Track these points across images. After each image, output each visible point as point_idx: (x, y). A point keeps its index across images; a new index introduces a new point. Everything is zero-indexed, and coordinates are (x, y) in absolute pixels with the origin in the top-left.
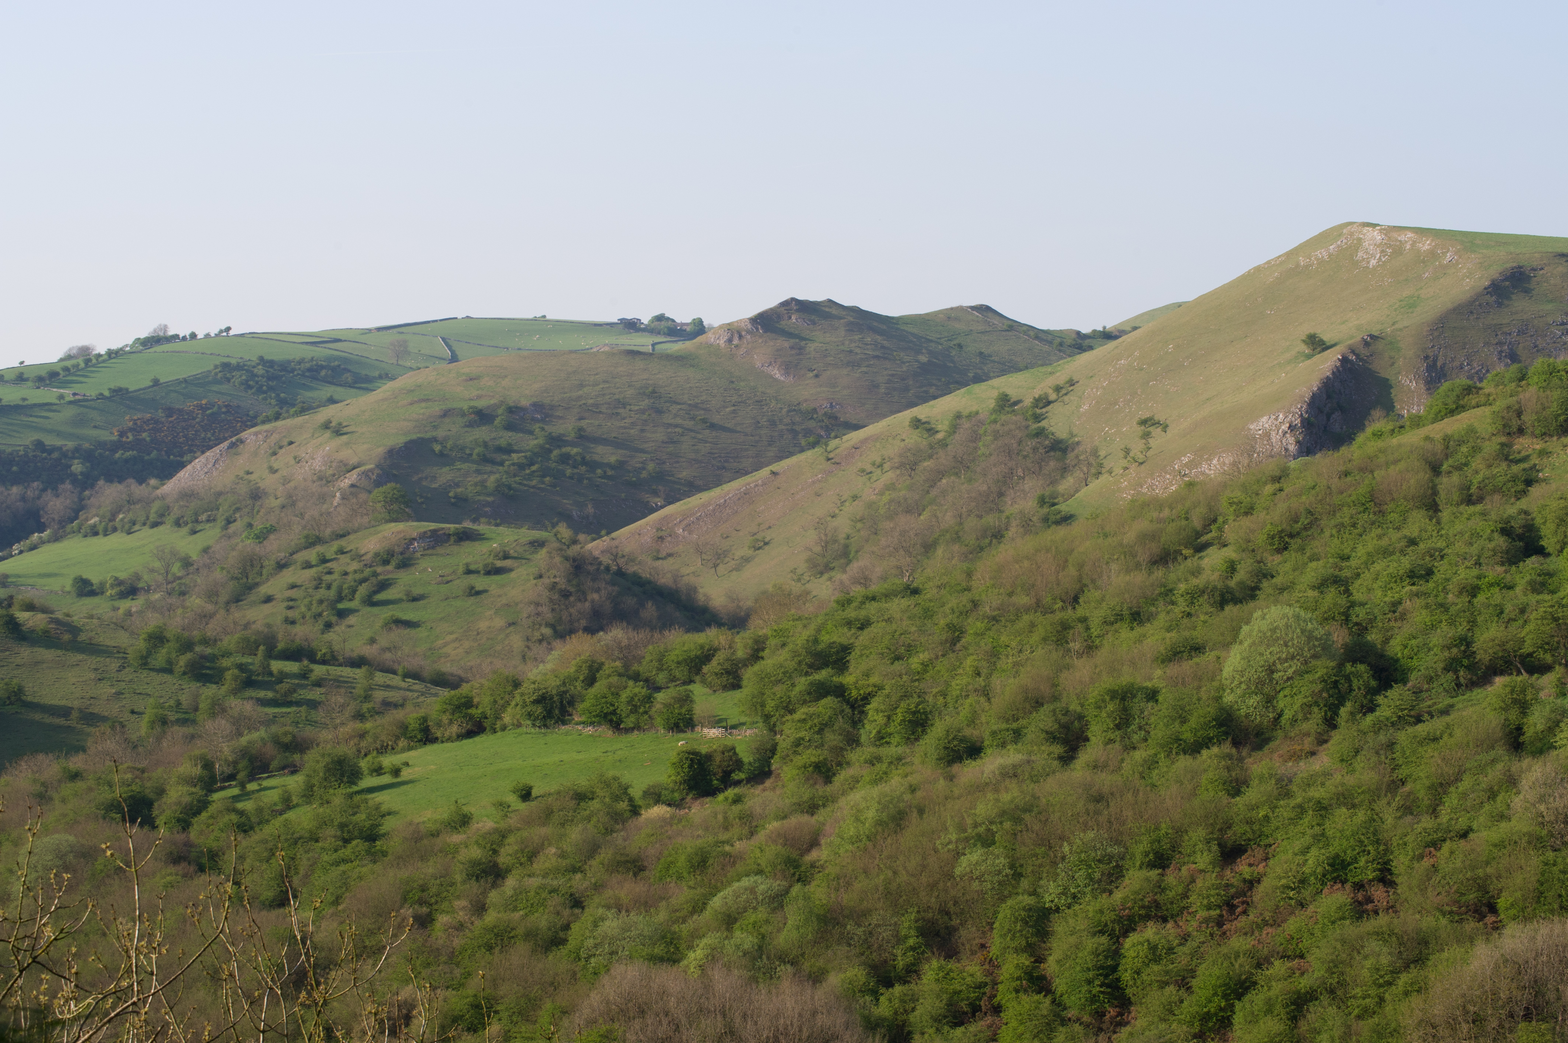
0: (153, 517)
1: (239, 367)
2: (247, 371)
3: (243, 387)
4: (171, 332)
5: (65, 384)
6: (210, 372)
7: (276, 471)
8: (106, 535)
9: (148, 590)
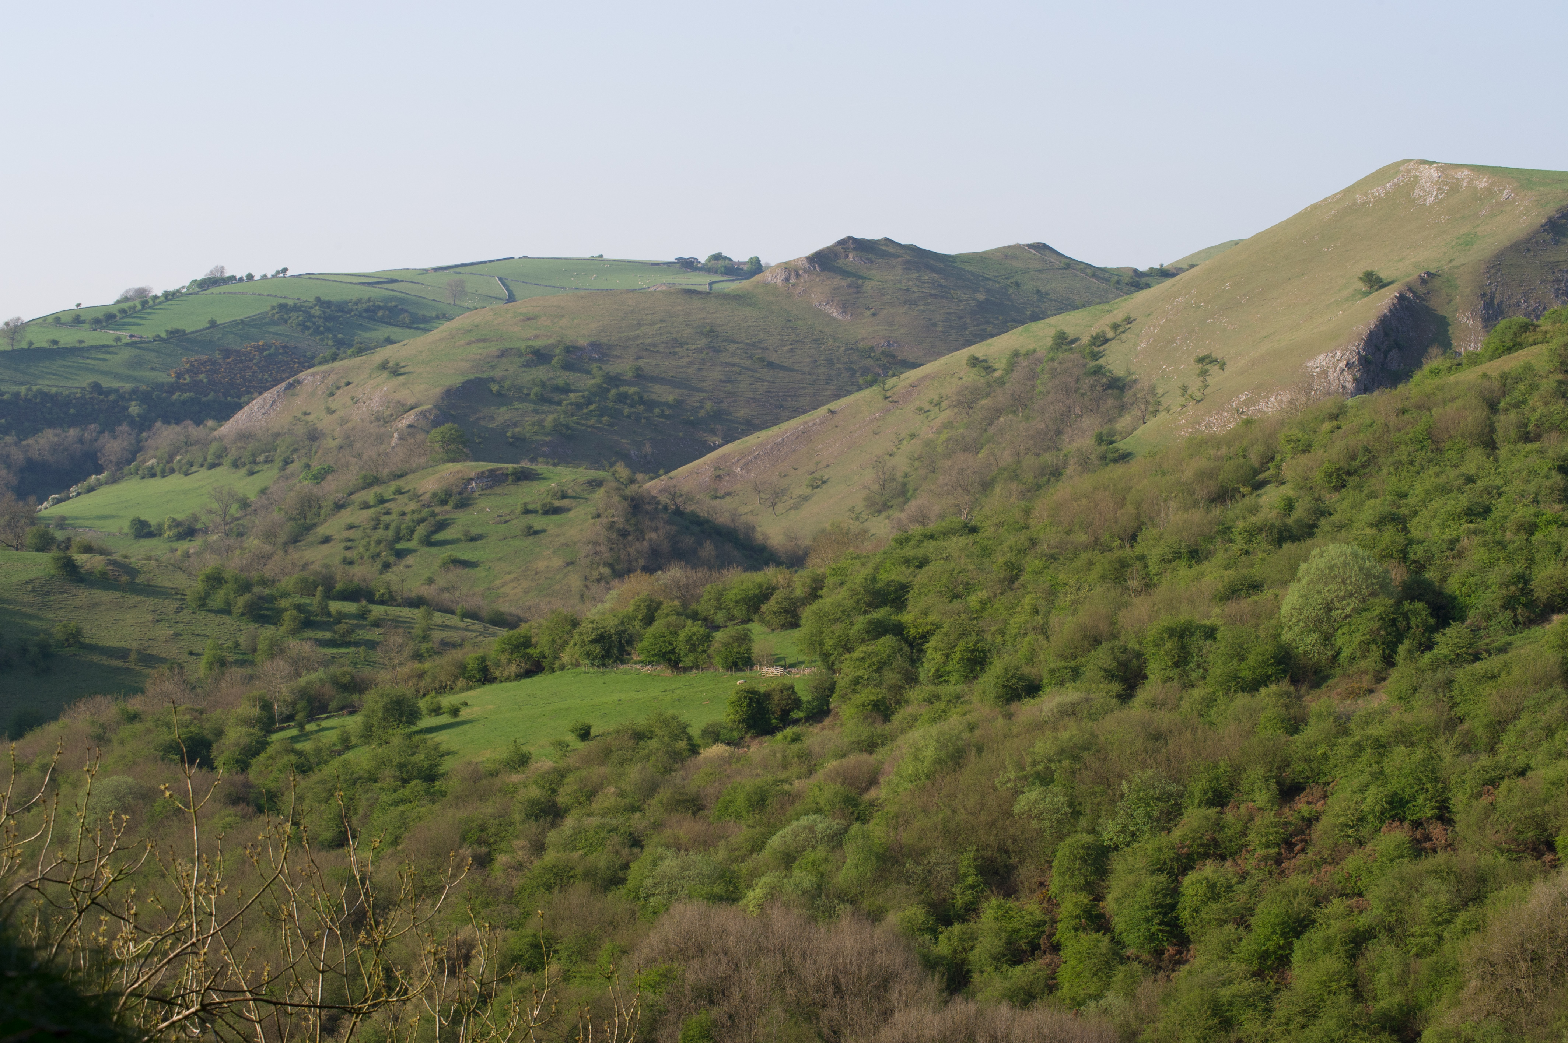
0: (210, 458)
1: (296, 308)
2: (303, 311)
3: (300, 328)
4: (228, 274)
5: (122, 326)
6: (267, 313)
7: (334, 412)
8: (163, 477)
9: (206, 531)
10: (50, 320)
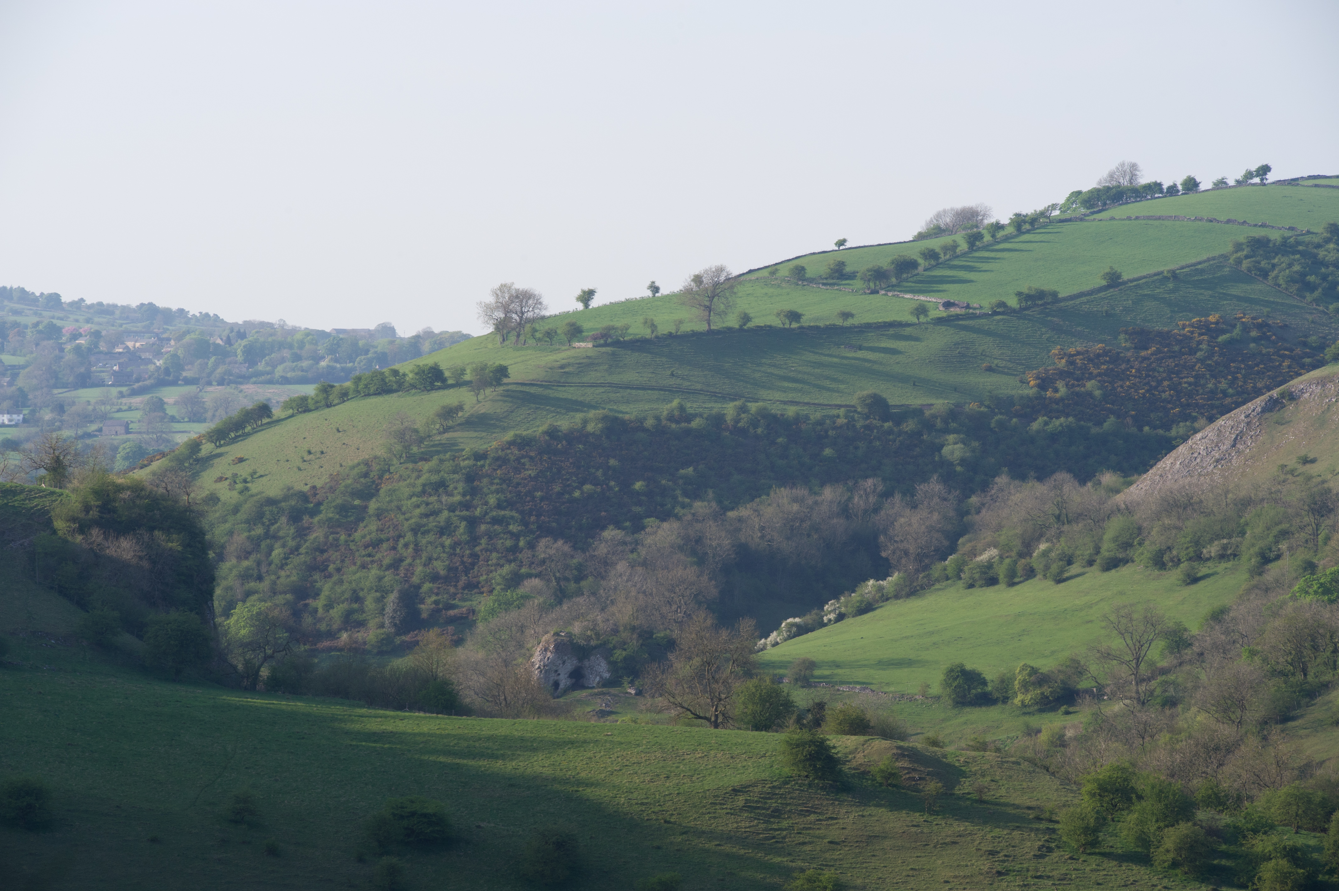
0: (1108, 549)
1: (1285, 247)
2: (1302, 253)
3: (1294, 288)
4: (1144, 179)
5: (928, 285)
6: (1225, 257)
8: (1012, 584)
9: (1098, 695)
10: (784, 272)
